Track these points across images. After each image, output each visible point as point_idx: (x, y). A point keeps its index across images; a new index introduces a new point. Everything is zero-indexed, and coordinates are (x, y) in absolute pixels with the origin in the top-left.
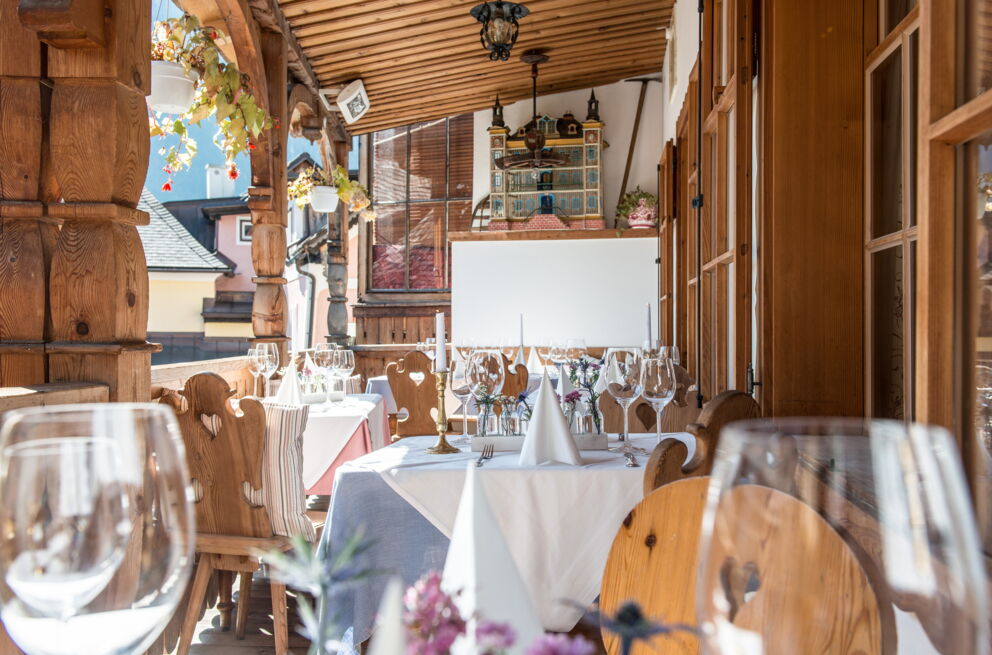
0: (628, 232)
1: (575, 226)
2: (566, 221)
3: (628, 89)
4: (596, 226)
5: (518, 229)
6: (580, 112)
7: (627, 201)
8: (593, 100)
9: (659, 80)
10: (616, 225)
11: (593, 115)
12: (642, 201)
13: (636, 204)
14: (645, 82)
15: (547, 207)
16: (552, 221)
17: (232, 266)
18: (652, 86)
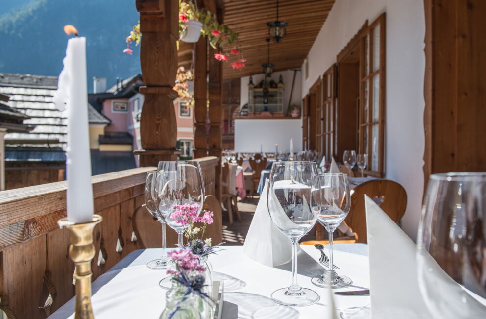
0: (291, 117)
1: (275, 115)
2: (272, 114)
3: (290, 73)
4: (282, 115)
5: (257, 115)
6: (277, 80)
7: (290, 108)
8: (281, 77)
9: (300, 70)
10: (287, 116)
11: (281, 82)
12: (296, 108)
13: (293, 109)
14: (296, 71)
15: (266, 109)
16: (268, 113)
17: (110, 121)
18: (298, 72)
